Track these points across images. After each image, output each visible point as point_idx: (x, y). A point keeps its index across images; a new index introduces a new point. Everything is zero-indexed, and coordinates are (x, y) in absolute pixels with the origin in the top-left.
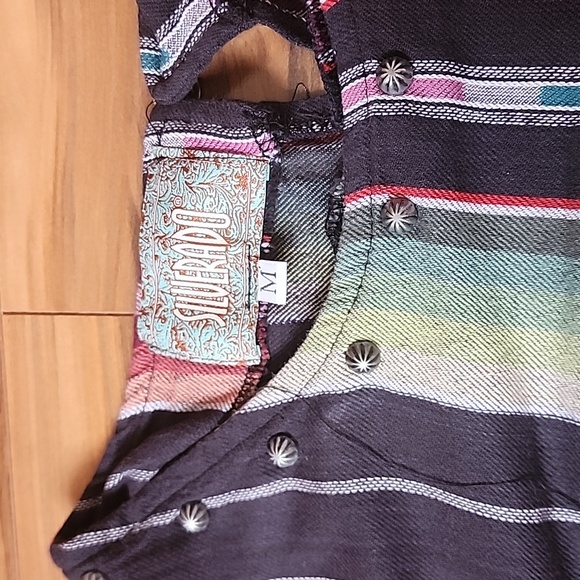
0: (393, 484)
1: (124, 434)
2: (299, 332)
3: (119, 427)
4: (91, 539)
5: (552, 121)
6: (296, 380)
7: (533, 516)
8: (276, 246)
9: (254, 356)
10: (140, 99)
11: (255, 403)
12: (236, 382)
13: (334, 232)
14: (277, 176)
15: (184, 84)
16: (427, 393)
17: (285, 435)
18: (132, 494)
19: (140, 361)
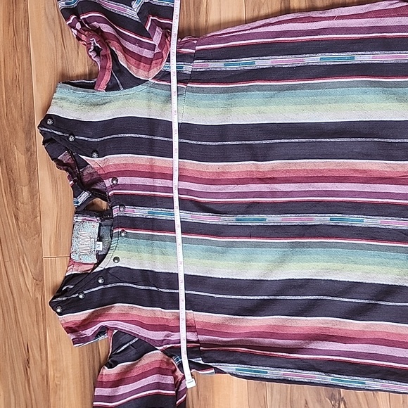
16: (128, 267)
17: (101, 277)
18: (68, 291)
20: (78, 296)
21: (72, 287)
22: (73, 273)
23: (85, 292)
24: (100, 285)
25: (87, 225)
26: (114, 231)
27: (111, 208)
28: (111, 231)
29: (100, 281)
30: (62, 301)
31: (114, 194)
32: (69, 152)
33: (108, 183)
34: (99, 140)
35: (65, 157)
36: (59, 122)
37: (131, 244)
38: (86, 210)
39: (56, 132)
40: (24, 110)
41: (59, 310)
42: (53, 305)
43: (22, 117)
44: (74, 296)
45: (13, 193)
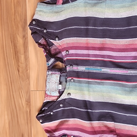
0: (72, 108)
1: (44, 104)
2: (63, 92)
3: (44, 103)
4: (41, 115)
5: (86, 71)
6: (63, 97)
7: (86, 110)
8: (60, 83)
9: (58, 95)
10: (46, 68)
11: (58, 100)
12: (56, 98)
13: (66, 82)
14: (60, 76)
15: (51, 67)
16: (75, 98)
17: (61, 103)
18: (45, 110)
19: (46, 96)
20: (50, 113)
21: (47, 108)
22: (47, 101)
23: (54, 111)
24: (61, 107)
25: (54, 76)
26: (68, 79)
27: (66, 66)
28: (66, 79)
29: (61, 106)
30: (42, 116)
31: (67, 59)
32: (44, 38)
33: (64, 53)
34: (59, 31)
35: (42, 41)
36: (39, 23)
37: (76, 86)
38: (53, 68)
39: (38, 28)
40: (22, 16)
41: (41, 121)
42: (38, 118)
43: (21, 20)
44: (48, 113)
45: (17, 58)
